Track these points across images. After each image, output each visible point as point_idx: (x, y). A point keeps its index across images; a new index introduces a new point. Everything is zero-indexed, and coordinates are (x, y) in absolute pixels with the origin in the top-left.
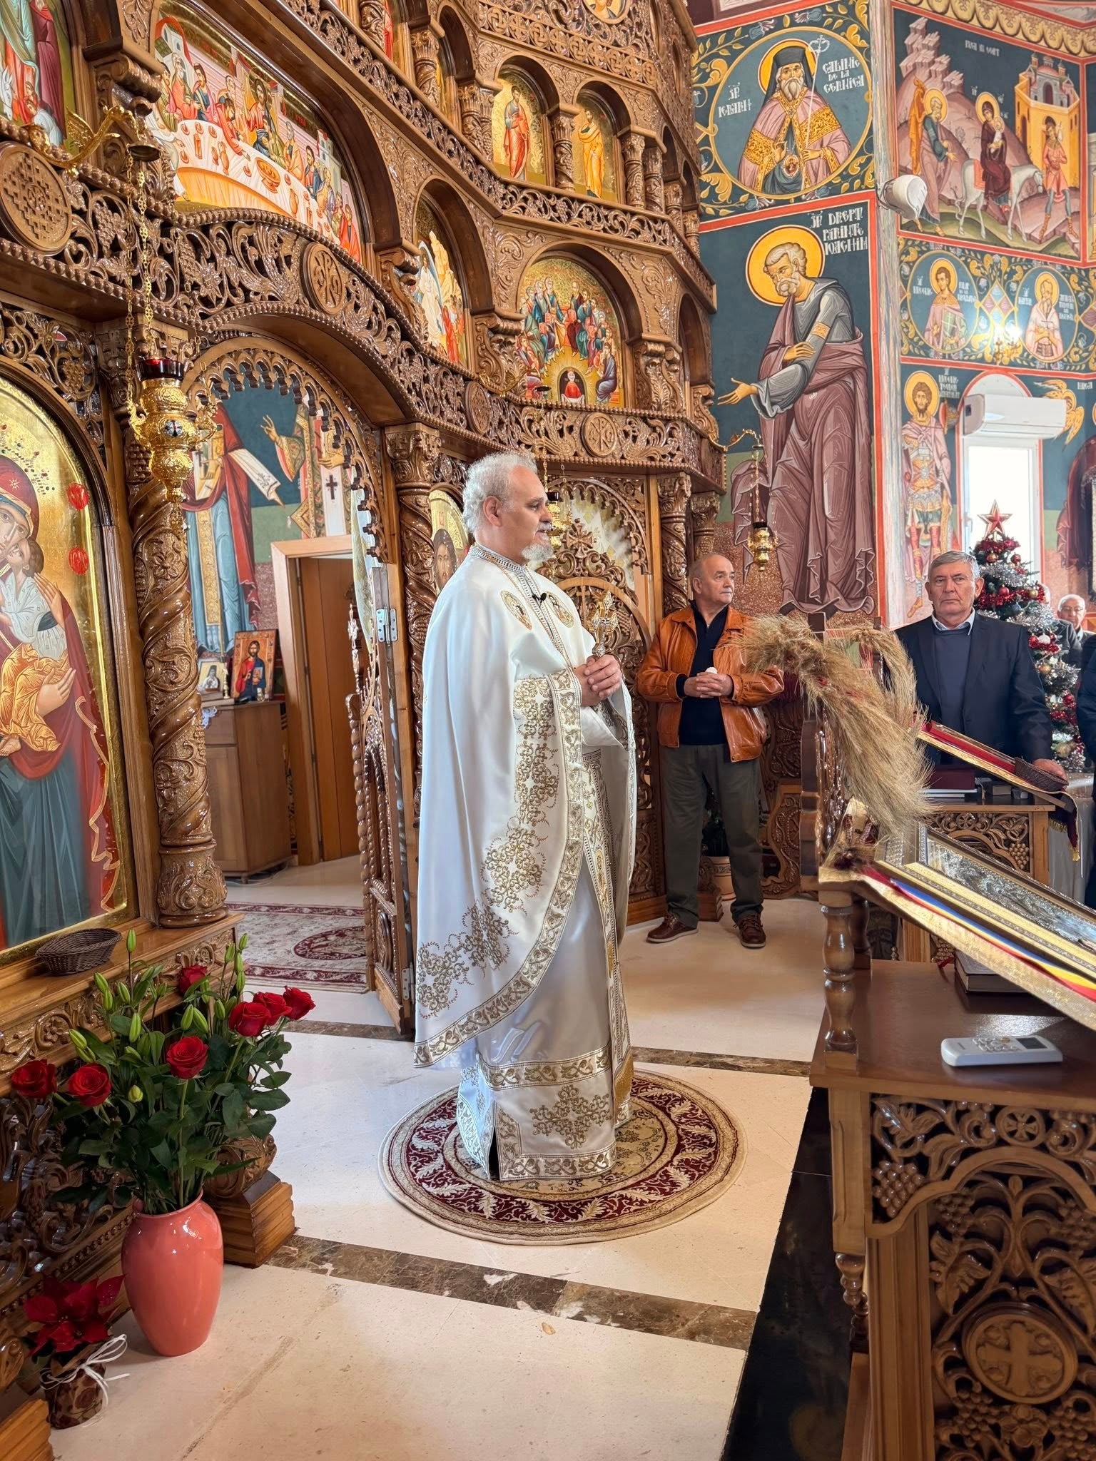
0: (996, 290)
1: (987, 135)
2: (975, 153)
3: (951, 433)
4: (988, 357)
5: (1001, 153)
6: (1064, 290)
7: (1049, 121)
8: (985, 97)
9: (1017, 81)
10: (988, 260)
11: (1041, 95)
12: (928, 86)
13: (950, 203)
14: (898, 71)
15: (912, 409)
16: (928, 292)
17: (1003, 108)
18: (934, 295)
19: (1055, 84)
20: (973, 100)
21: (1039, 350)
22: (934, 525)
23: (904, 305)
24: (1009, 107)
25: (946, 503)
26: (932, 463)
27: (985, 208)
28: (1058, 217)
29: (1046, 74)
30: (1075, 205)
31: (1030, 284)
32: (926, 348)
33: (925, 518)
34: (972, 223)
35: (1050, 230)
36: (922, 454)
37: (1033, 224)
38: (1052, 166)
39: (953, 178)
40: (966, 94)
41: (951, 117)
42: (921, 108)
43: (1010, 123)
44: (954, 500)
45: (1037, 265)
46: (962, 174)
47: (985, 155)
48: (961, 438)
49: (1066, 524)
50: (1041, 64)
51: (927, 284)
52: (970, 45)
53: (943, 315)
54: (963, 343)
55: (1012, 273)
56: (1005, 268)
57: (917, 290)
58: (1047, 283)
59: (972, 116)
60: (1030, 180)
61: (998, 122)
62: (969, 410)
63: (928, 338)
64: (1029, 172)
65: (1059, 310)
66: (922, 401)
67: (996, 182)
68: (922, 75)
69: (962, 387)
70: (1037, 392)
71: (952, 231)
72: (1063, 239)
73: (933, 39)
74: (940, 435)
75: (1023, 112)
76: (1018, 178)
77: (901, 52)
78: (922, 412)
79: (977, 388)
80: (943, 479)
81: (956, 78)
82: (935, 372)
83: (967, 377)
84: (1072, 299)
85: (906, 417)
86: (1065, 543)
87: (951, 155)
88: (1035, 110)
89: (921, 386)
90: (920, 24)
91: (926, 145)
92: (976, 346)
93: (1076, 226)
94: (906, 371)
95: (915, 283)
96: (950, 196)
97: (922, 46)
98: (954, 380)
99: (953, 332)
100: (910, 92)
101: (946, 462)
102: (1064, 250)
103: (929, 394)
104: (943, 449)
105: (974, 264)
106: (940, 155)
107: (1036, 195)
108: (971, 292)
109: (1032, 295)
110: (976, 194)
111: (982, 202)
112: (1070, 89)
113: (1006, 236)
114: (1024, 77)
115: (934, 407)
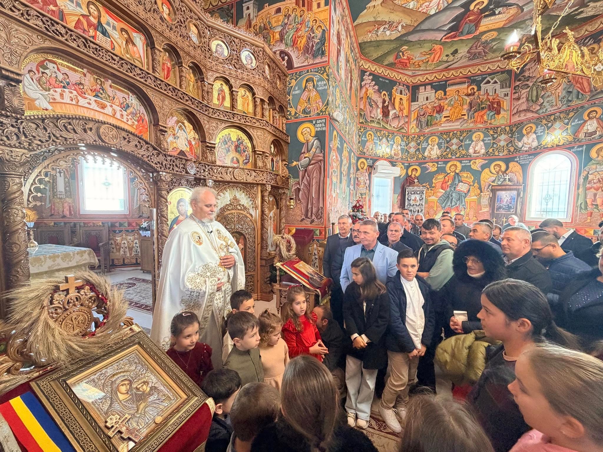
0: (384, 140)
1: (384, 102)
2: (380, 106)
3: (370, 174)
4: (381, 156)
5: (387, 106)
6: (402, 140)
7: (401, 99)
8: (384, 92)
9: (393, 89)
10: (382, 132)
11: (399, 93)
12: (369, 89)
13: (373, 118)
14: (361, 84)
15: (360, 168)
16: (366, 139)
17: (388, 95)
18: (367, 140)
19: (403, 90)
20: (381, 93)
21: (395, 155)
22: (364, 196)
23: (359, 142)
24: (390, 95)
25: (368, 191)
26: (364, 181)
27: (382, 119)
28: (402, 122)
29: (401, 87)
30: (407, 120)
31: (393, 139)
32: (364, 153)
33: (361, 194)
34: (379, 123)
35: (399, 126)
36: (361, 179)
37: (395, 124)
38: (401, 110)
39: (374, 112)
40: (379, 91)
41: (375, 97)
42: (367, 94)
43: (390, 99)
44: (369, 191)
45: (395, 134)
46: (377, 111)
47: (383, 107)
48: (373, 176)
49: (399, 198)
50: (400, 85)
51: (366, 137)
52: (380, 79)
53: (370, 145)
54: (374, 152)
55: (388, 136)
56: (387, 134)
57: (363, 139)
58: (398, 139)
59: (380, 97)
60: (395, 113)
61: (387, 99)
62: (374, 169)
63: (365, 150)
64: (395, 111)
65: (401, 145)
66: (362, 166)
67: (386, 113)
68: (367, 86)
69: (373, 163)
70: (394, 165)
71: (373, 125)
72: (403, 128)
73: (371, 77)
74: (367, 174)
75: (394, 96)
76: (392, 113)
77: (362, 80)
78: (362, 169)
79: (377, 163)
80: (367, 185)
81: (376, 87)
82: (366, 159)
83: (375, 160)
84: (404, 143)
85: (358, 169)
86: (399, 203)
87: (374, 106)
88: (398, 96)
89: (362, 162)
90: (368, 73)
91: (367, 103)
92: (378, 153)
93: (406, 125)
94: (358, 158)
95: (362, 137)
96: (373, 116)
97: (368, 79)
98: (371, 161)
99: (372, 149)
100: (364, 90)
101: (368, 181)
102: (403, 131)
103: (364, 164)
104: (367, 178)
105: (378, 133)
106: (371, 106)
107: (396, 117)
108: (377, 140)
109: (394, 142)
110: (380, 116)
111: (382, 118)
112: (407, 91)
113: (388, 127)
114: (395, 88)
115: (365, 168)
